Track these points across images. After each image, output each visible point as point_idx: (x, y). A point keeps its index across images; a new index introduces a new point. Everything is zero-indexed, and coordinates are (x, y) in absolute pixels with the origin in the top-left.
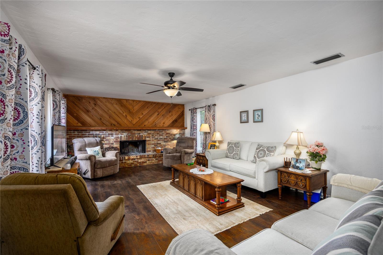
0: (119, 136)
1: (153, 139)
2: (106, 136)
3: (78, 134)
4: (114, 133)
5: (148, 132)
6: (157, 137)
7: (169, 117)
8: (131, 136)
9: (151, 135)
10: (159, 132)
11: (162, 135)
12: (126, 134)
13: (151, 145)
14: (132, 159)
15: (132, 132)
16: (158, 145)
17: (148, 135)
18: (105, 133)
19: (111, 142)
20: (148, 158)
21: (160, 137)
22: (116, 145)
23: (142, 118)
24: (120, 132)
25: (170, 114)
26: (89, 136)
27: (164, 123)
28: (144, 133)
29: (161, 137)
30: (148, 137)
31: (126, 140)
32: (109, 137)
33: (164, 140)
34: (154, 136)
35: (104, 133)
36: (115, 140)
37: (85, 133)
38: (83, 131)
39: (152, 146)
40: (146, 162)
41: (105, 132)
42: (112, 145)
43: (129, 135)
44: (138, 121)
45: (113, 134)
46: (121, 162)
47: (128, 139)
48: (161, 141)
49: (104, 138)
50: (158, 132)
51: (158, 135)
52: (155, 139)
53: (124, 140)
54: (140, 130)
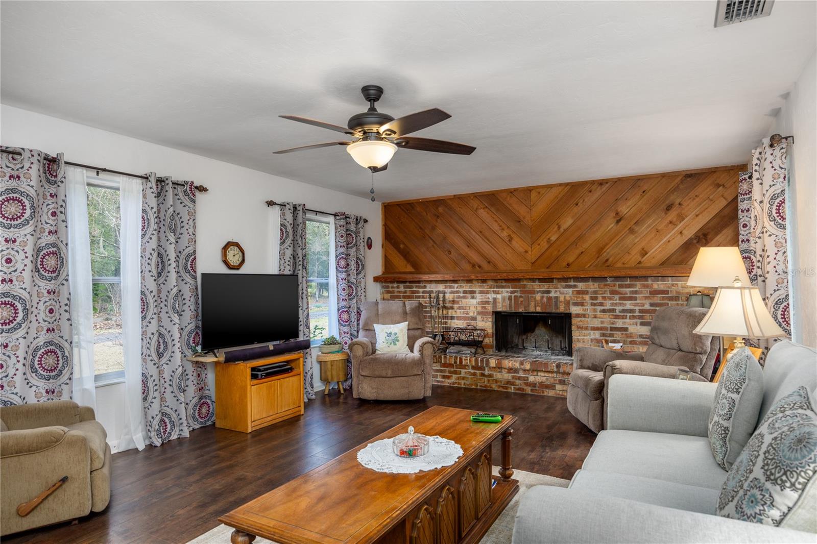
0: (491, 298)
1: (595, 310)
2: (459, 297)
3: (405, 292)
4: (477, 290)
5: (575, 286)
6: (612, 304)
7: (667, 226)
8: (521, 299)
9: (587, 297)
10: (621, 286)
11: (630, 299)
12: (507, 292)
13: (586, 332)
14: (510, 370)
15: (524, 286)
16: (618, 335)
17: (577, 298)
18: (457, 290)
19: (471, 314)
20: (558, 372)
21: (625, 305)
22: (483, 323)
23: (557, 239)
24: (491, 288)
25: (672, 215)
26: (425, 297)
27: (644, 253)
28: (562, 290)
29: (628, 305)
30: (576, 304)
31: (508, 310)
32: (466, 300)
33: (640, 317)
34: (600, 300)
35: (454, 288)
36: (479, 308)
37: (417, 289)
38: (413, 285)
39: (593, 337)
40: (552, 387)
41: (456, 285)
42: (473, 323)
43: (516, 294)
44: (547, 249)
45: (474, 292)
46: (481, 372)
47: (513, 309)
48: (628, 320)
49: (453, 302)
50: (614, 285)
51: (617, 297)
52: (604, 311)
53: (504, 309)
54: (550, 280)
